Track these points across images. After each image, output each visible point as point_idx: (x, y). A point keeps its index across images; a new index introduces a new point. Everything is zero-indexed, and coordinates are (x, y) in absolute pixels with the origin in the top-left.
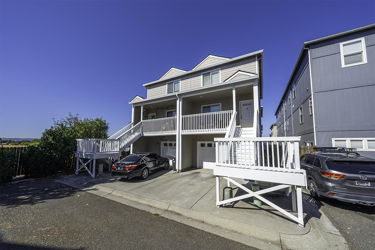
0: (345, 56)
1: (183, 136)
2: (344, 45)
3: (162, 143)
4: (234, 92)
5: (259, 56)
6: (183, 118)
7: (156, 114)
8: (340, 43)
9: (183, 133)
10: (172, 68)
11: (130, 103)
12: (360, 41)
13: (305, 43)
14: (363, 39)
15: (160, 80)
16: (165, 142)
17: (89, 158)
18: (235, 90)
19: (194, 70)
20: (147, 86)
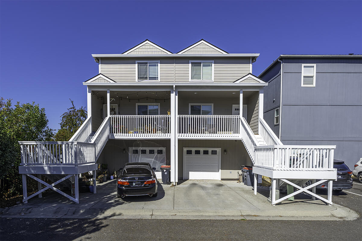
0: (304, 77)
1: (179, 141)
2: (305, 67)
3: (131, 149)
4: (241, 95)
5: (254, 58)
6: (180, 118)
7: (119, 106)
8: (302, 64)
9: (180, 137)
10: (147, 42)
11: (84, 84)
12: (313, 67)
13: (281, 55)
14: (315, 65)
15: (126, 54)
16: (134, 148)
17: (63, 173)
18: (242, 94)
19: (180, 54)
20: (97, 59)
